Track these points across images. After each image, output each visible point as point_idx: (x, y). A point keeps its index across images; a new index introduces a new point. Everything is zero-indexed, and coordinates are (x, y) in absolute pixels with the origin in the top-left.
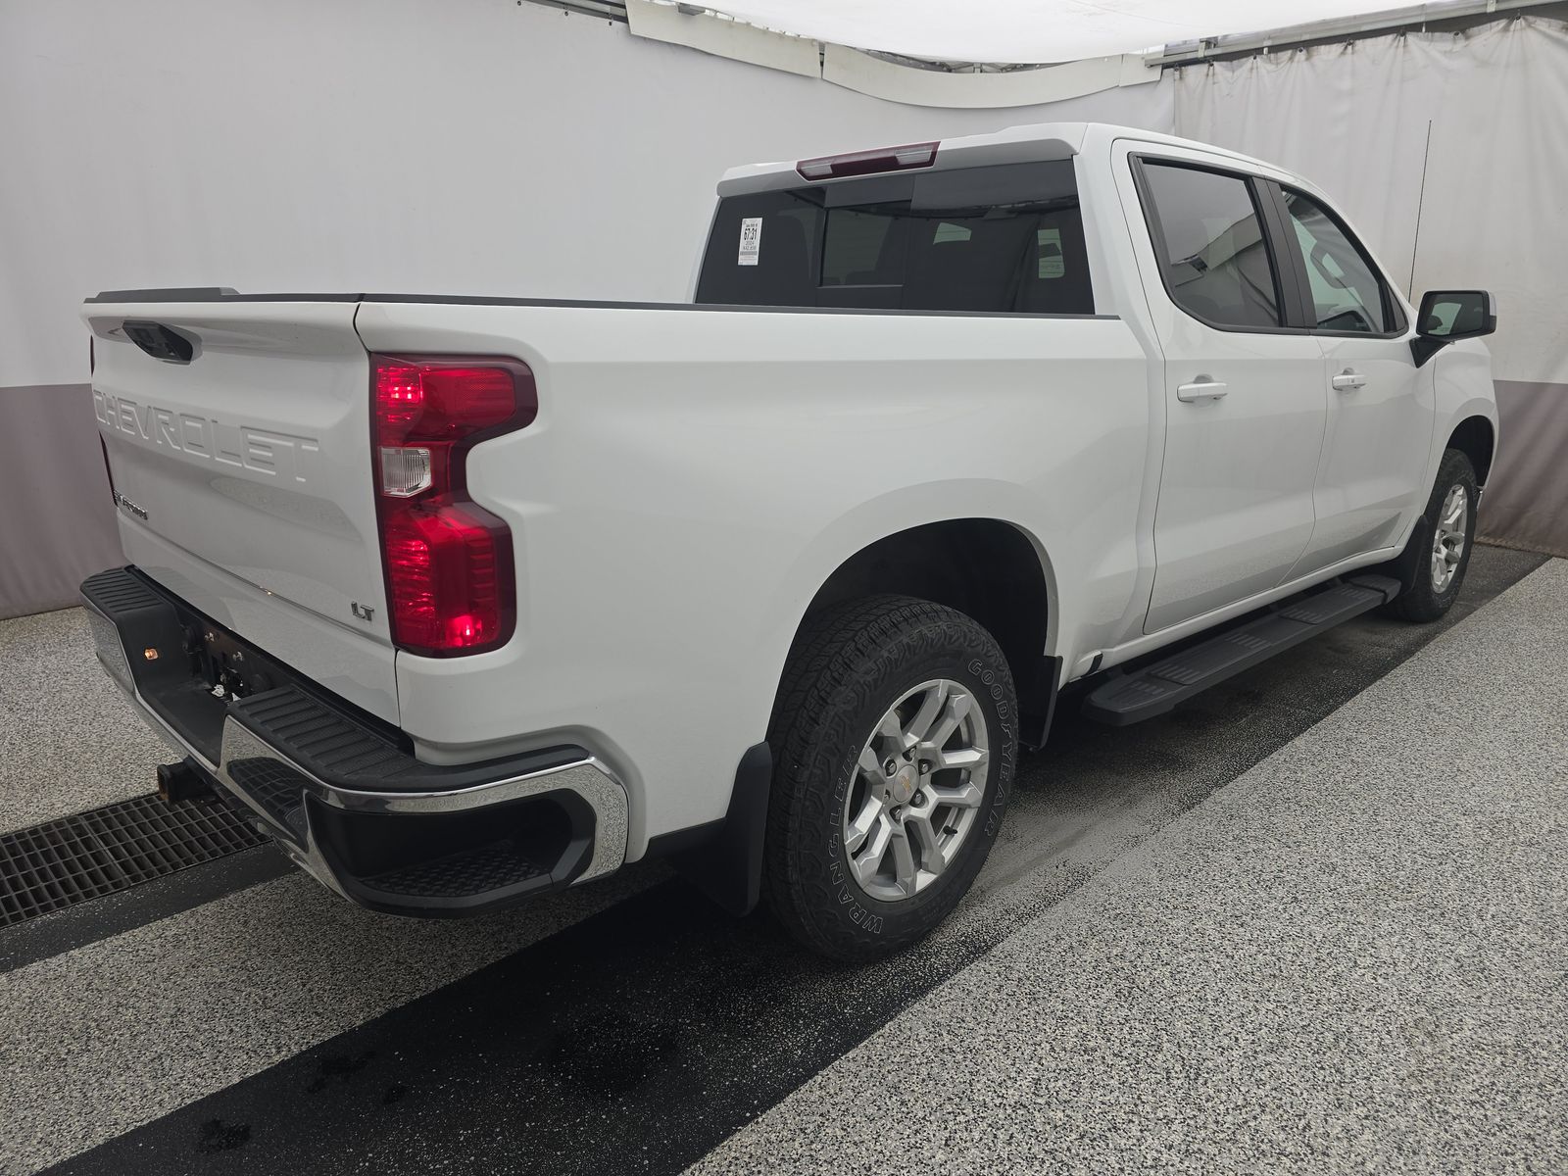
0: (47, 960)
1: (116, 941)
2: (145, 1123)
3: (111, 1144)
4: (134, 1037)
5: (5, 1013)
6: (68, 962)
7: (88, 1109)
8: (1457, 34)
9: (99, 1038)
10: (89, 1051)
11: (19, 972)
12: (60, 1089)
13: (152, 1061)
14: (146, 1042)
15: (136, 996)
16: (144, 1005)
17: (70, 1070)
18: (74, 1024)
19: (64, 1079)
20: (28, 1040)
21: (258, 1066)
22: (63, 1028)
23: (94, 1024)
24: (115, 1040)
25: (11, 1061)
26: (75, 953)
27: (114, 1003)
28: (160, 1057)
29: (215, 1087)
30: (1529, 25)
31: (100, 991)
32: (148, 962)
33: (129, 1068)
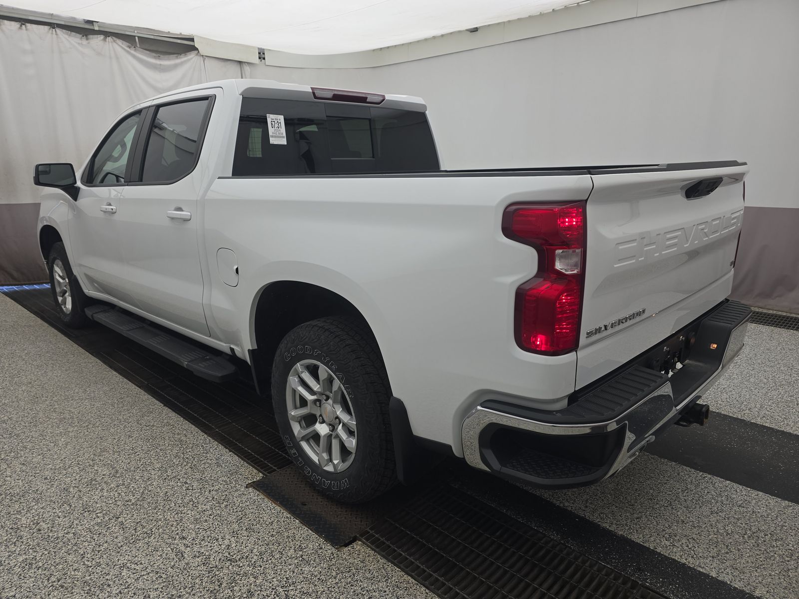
0: (729, 583)
1: (691, 562)
2: (768, 495)
3: (784, 499)
4: (738, 519)
5: (773, 573)
6: (722, 572)
7: (780, 512)
8: (83, 36)
9: (750, 530)
10: (759, 529)
11: (747, 590)
12: (783, 526)
13: (744, 507)
14: (737, 514)
15: (718, 531)
16: (720, 526)
17: (772, 529)
18: (752, 543)
19: (778, 528)
20: (775, 553)
21: (716, 479)
22: (758, 545)
23: (746, 536)
24: (746, 524)
25: (790, 551)
26: (714, 574)
27: (729, 536)
28: (740, 506)
29: (735, 485)
30: (114, 41)
31: (727, 546)
32: (694, 540)
33: (753, 512)
